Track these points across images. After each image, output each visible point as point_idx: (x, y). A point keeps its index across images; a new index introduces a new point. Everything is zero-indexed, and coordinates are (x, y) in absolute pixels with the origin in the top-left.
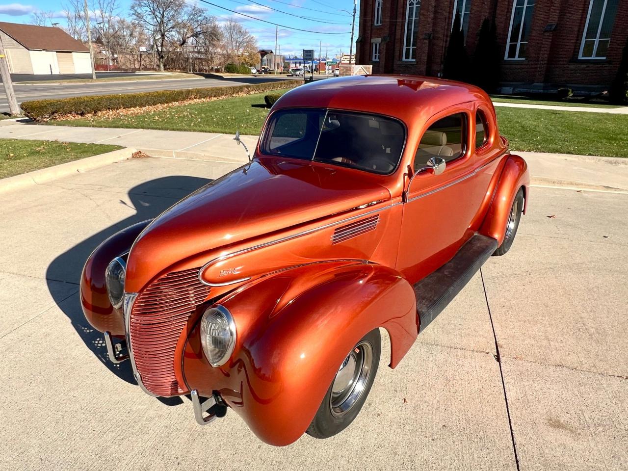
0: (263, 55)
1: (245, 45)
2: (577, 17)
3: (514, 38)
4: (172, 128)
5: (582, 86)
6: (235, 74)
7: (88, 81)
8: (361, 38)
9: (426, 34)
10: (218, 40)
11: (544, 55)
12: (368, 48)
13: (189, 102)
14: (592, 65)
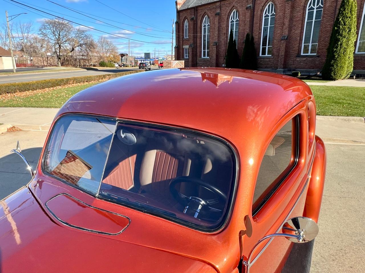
0: (122, 57)
1: (111, 50)
2: (298, 31)
3: (264, 44)
4: (47, 106)
5: (305, 70)
6: (105, 67)
7: (10, 74)
8: (177, 46)
9: (214, 43)
10: (94, 48)
11: (282, 53)
12: (181, 51)
13: (69, 86)
14: (309, 58)
